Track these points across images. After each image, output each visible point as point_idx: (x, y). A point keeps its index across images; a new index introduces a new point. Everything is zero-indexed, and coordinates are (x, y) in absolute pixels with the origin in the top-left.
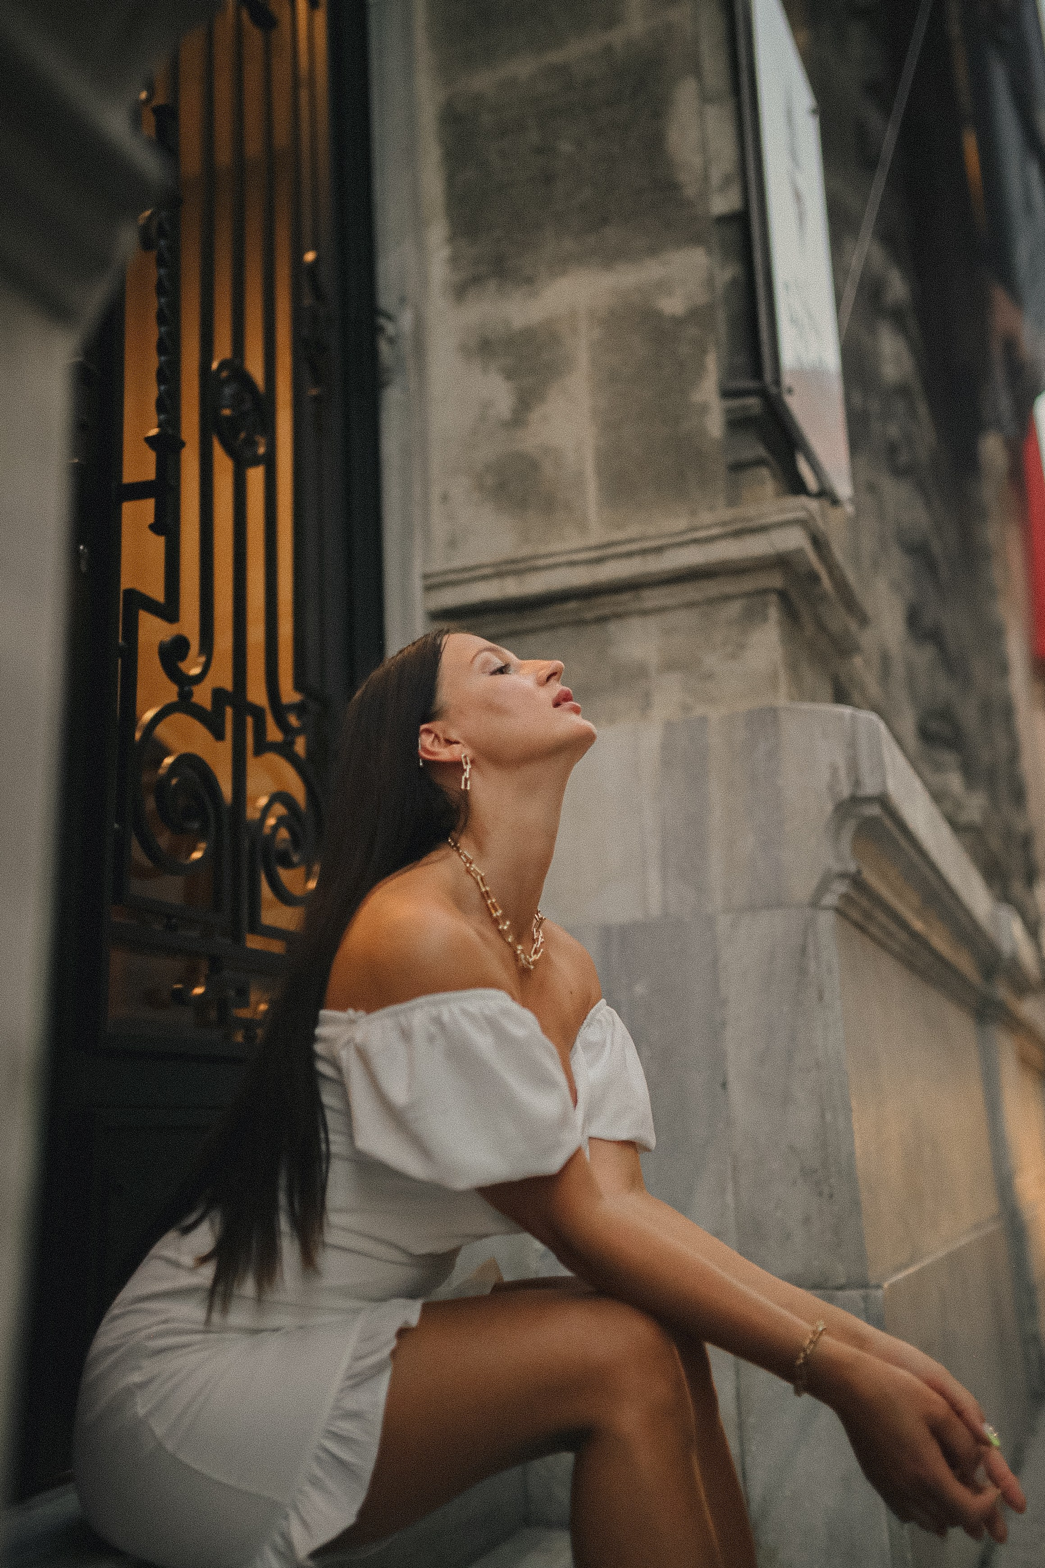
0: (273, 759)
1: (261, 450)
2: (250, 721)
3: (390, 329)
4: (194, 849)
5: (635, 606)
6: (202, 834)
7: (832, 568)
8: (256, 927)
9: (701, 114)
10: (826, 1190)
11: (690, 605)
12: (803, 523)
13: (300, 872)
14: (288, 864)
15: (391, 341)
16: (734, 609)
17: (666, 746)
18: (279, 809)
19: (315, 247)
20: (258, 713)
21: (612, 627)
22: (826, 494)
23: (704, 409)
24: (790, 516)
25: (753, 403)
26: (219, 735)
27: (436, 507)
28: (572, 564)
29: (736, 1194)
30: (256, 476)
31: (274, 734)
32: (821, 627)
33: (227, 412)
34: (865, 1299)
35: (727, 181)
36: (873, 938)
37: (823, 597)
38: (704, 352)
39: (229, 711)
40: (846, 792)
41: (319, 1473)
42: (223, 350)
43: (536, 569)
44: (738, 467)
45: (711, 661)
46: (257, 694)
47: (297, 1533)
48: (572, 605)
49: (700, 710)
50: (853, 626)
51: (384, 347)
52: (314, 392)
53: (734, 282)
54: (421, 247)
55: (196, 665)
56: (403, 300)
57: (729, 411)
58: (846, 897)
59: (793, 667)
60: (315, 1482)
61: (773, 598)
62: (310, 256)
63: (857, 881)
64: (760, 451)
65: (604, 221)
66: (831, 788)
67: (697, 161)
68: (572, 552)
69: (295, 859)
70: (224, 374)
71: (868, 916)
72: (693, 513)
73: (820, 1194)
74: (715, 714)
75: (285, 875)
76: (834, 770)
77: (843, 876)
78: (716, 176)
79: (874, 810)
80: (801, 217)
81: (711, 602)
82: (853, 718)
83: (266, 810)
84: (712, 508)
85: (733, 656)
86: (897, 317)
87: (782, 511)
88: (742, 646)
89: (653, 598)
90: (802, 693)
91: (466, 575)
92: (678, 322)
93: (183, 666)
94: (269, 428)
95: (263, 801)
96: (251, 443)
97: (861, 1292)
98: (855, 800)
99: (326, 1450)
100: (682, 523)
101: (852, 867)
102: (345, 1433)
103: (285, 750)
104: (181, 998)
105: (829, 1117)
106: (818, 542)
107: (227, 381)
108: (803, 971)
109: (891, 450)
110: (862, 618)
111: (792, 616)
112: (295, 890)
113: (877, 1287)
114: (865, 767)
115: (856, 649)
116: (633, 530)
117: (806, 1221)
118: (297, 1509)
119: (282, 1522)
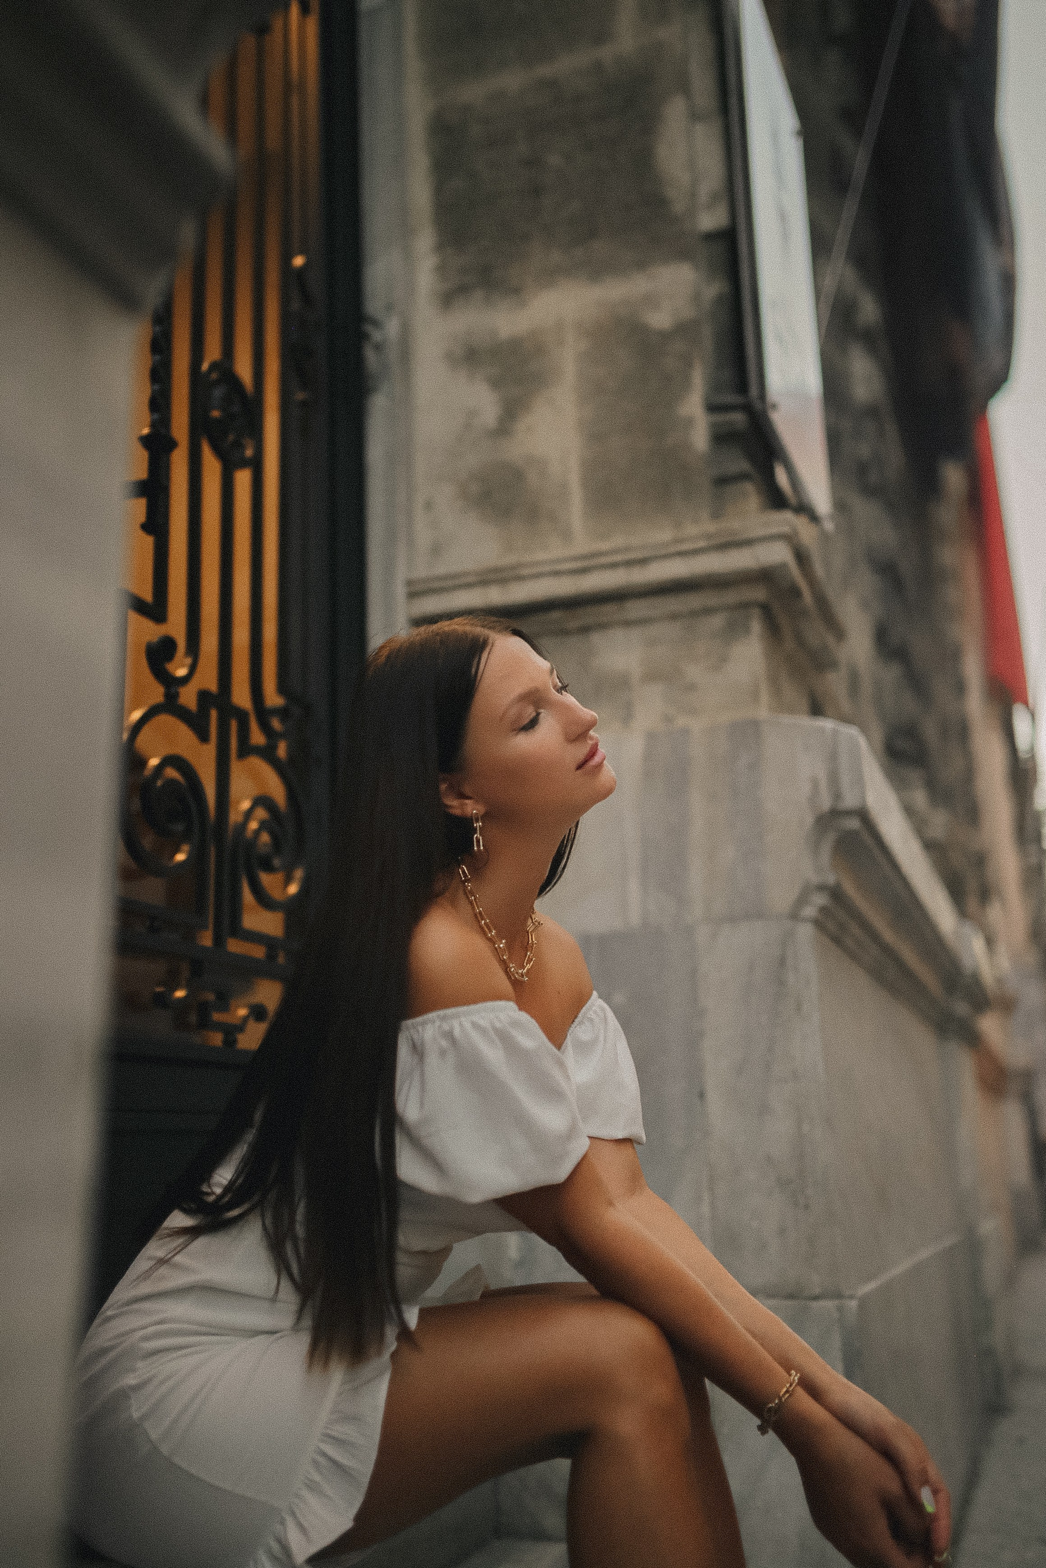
0: (257, 763)
1: (249, 453)
2: (234, 725)
3: (376, 336)
4: (177, 850)
5: (619, 616)
6: (186, 837)
7: (812, 581)
8: (236, 930)
9: (690, 132)
10: (802, 1201)
11: (674, 617)
12: (787, 538)
13: (279, 877)
14: (269, 868)
15: (377, 348)
16: (717, 621)
17: (648, 756)
18: (261, 813)
19: (304, 252)
20: (242, 716)
21: (596, 638)
22: (804, 509)
23: (690, 422)
24: (774, 530)
25: (738, 418)
26: (204, 737)
27: (419, 513)
28: (557, 574)
29: (712, 1204)
30: (243, 479)
31: (257, 737)
32: (800, 640)
33: (216, 414)
34: (840, 1309)
35: (714, 198)
37: (803, 613)
38: (689, 365)
39: (214, 714)
40: (826, 803)
41: (317, 1478)
42: (213, 352)
43: (520, 578)
44: (722, 481)
45: (694, 672)
46: (241, 697)
47: (294, 1538)
48: (555, 615)
49: (681, 721)
50: (831, 641)
51: (370, 355)
52: (300, 396)
53: (720, 298)
54: (408, 253)
55: (183, 666)
56: (389, 307)
57: (714, 425)
58: (823, 910)
59: (773, 680)
60: (312, 1487)
61: (756, 612)
62: (299, 261)
63: (836, 894)
64: (743, 465)
66: (812, 801)
67: (685, 177)
68: (558, 561)
69: (276, 862)
70: (214, 375)
71: (844, 928)
72: (678, 524)
73: (796, 1204)
74: (697, 725)
75: (265, 879)
76: (815, 783)
77: (821, 888)
78: (704, 193)
79: (854, 824)
80: (785, 236)
81: (694, 614)
82: (835, 732)
83: (248, 814)
84: (697, 521)
85: (716, 668)
86: (867, 338)
87: (766, 525)
88: (724, 659)
89: (635, 609)
90: (781, 706)
91: (450, 583)
92: (665, 336)
93: (170, 667)
94: (256, 431)
95: (246, 805)
96: (238, 445)
97: (836, 1302)
98: (836, 814)
99: (324, 1455)
100: (667, 535)
101: (831, 879)
102: (343, 1437)
103: (267, 753)
104: (162, 1001)
105: (806, 1128)
106: (801, 557)
107: (218, 382)
108: (781, 982)
109: (862, 469)
110: (840, 633)
111: (773, 630)
112: (276, 894)
113: (851, 1297)
114: (845, 780)
115: (833, 665)
116: (618, 541)
117: (782, 1231)
118: (293, 1514)
119: (278, 1527)
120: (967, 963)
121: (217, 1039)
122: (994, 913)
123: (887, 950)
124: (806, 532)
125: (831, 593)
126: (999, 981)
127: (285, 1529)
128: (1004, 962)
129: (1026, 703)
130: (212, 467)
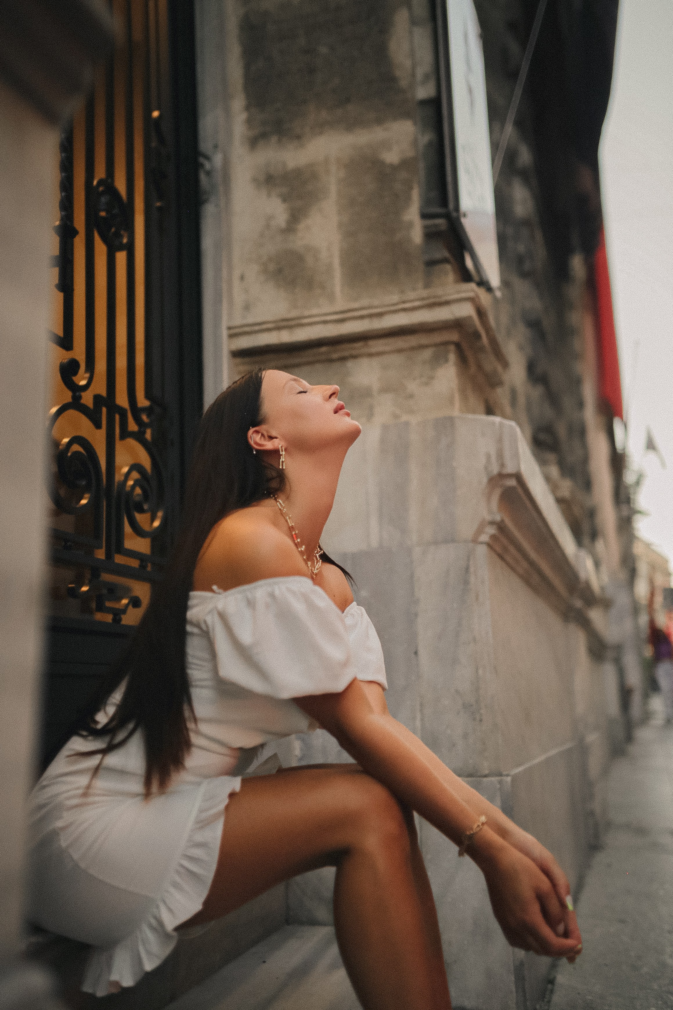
0: (131, 442)
1: (125, 241)
2: (117, 417)
3: (207, 166)
4: (81, 498)
5: (365, 350)
6: (87, 489)
7: (488, 329)
8: (120, 549)
9: (411, 32)
10: (478, 718)
11: (399, 351)
12: (473, 300)
13: (148, 516)
14: (141, 511)
15: (208, 173)
16: (427, 354)
17: (383, 441)
18: (135, 475)
19: (158, 109)
20: (122, 412)
21: (350, 364)
22: (483, 284)
23: (410, 225)
24: (463, 295)
25: (441, 222)
26: (98, 426)
27: (236, 282)
28: (325, 323)
29: (422, 720)
30: (121, 257)
31: (133, 426)
32: (480, 367)
33: (103, 214)
34: (500, 782)
35: (426, 77)
36: (508, 564)
37: (482, 349)
38: (411, 188)
39: (104, 410)
40: (495, 470)
41: (179, 880)
42: (100, 173)
43: (302, 325)
44: (431, 264)
45: (412, 386)
46: (122, 400)
47: (165, 916)
48: (324, 349)
49: (404, 418)
50: (499, 368)
51: (203, 177)
52: (158, 204)
53: (430, 144)
54: (227, 111)
55: (83, 379)
56: (216, 147)
57: (426, 227)
58: (493, 537)
59: (463, 392)
60: (176, 885)
61: (452, 348)
62: (156, 114)
63: (501, 527)
64: (446, 254)
65: (348, 100)
66: (486, 468)
67: (408, 63)
68: (326, 314)
69: (146, 507)
70: (101, 189)
71: (505, 549)
72: (402, 292)
73: (474, 719)
74: (414, 420)
75: (138, 517)
76: (488, 457)
77: (492, 523)
78: (420, 72)
79: (512, 482)
80: (472, 103)
81: (413, 349)
82: (501, 424)
83: (128, 474)
84: (414, 289)
85: (427, 384)
86: (524, 175)
87: (458, 292)
88: (432, 378)
89: (376, 346)
90: (468, 408)
91: (257, 328)
92: (395, 168)
93: (75, 379)
94: (130, 227)
95: (125, 470)
96: (118, 235)
97: (497, 778)
98: (502, 476)
99: (183, 867)
100: (395, 298)
101: (498, 518)
102: (196, 856)
103: (139, 437)
104: (73, 593)
105: (480, 672)
106: (481, 313)
107: (103, 193)
108: (466, 582)
109: (520, 260)
110: (506, 365)
111: (463, 360)
112: (146, 528)
113: (507, 775)
114: (507, 454)
115: (500, 383)
116: (365, 302)
117: (465, 736)
118: (165, 903)
119: (155, 910)
120: (582, 575)
121: (109, 618)
122: (600, 545)
123: (532, 563)
124: (484, 298)
125: (500, 338)
126: (602, 588)
127: (159, 911)
128: (605, 578)
129: (622, 418)
130: (100, 249)
